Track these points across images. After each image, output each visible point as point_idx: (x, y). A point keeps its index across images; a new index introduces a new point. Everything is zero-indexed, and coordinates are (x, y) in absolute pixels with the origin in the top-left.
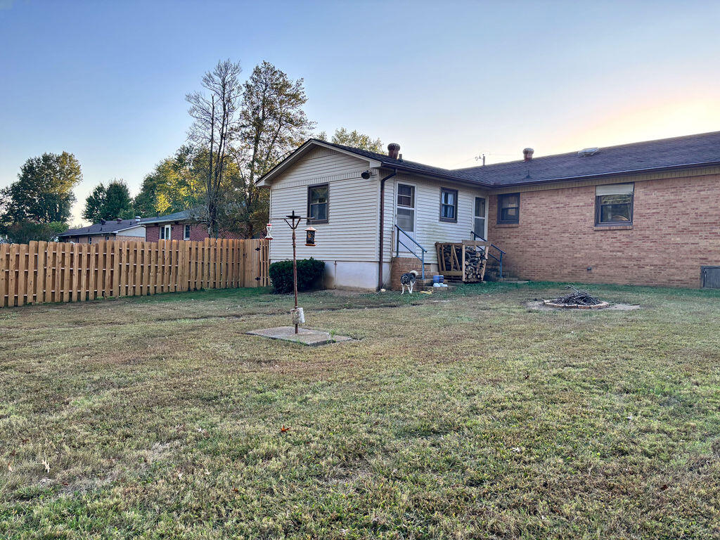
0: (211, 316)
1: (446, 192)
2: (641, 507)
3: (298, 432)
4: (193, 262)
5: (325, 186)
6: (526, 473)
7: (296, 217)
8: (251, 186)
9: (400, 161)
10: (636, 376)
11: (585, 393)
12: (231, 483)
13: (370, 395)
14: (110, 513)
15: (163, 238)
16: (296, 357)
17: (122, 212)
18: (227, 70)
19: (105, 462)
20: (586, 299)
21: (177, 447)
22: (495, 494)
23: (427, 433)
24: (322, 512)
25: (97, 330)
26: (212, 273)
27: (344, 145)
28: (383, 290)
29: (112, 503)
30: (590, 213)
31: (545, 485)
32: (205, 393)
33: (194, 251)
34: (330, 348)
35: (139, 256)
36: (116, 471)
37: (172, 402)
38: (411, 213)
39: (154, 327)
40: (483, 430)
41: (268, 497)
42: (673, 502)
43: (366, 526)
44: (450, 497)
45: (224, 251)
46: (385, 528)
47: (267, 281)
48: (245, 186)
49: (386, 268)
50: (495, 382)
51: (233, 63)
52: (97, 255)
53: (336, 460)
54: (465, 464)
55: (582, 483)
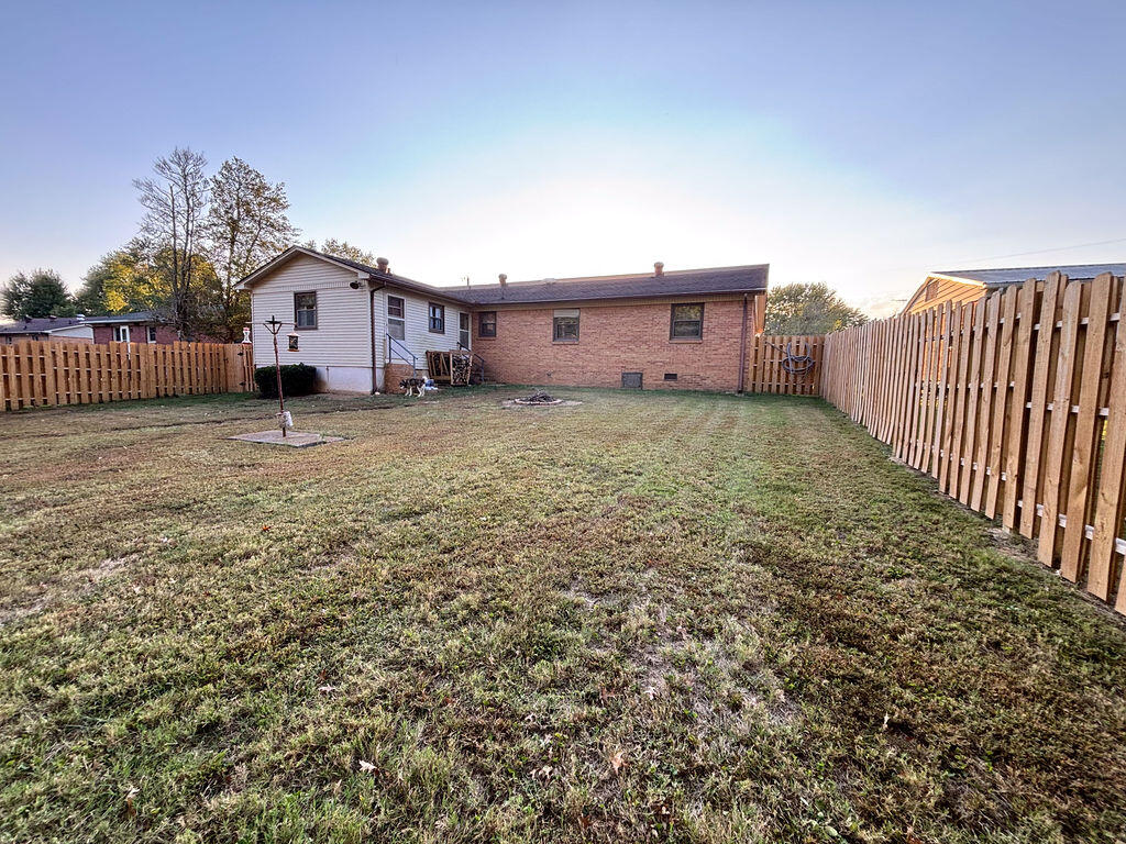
0: (186, 423)
1: (434, 306)
2: (568, 548)
3: (281, 529)
4: (161, 367)
5: (313, 294)
6: (489, 536)
7: (277, 323)
8: (229, 288)
9: (389, 274)
10: (575, 453)
11: (539, 469)
12: (201, 587)
13: (358, 489)
14: (38, 643)
15: (118, 339)
16: (285, 458)
17: (57, 309)
18: (187, 159)
19: (32, 589)
20: (546, 398)
21: (134, 561)
22: (463, 558)
23: (408, 515)
24: (303, 598)
25: (25, 445)
26: (186, 378)
27: (335, 255)
28: (377, 393)
29: (40, 631)
30: (550, 331)
31: (503, 543)
32: (175, 502)
33: (160, 355)
34: (319, 449)
35: (83, 360)
36: (47, 598)
37: (128, 516)
38: (401, 324)
39: (107, 437)
40: (458, 507)
41: (245, 593)
42: (589, 541)
43: (346, 603)
44: (425, 565)
45: (200, 357)
46: (364, 601)
47: (252, 386)
48: (222, 289)
49: (380, 374)
50: (471, 467)
51: (195, 151)
52: (18, 359)
53: (320, 549)
54: (441, 536)
55: (530, 536)
